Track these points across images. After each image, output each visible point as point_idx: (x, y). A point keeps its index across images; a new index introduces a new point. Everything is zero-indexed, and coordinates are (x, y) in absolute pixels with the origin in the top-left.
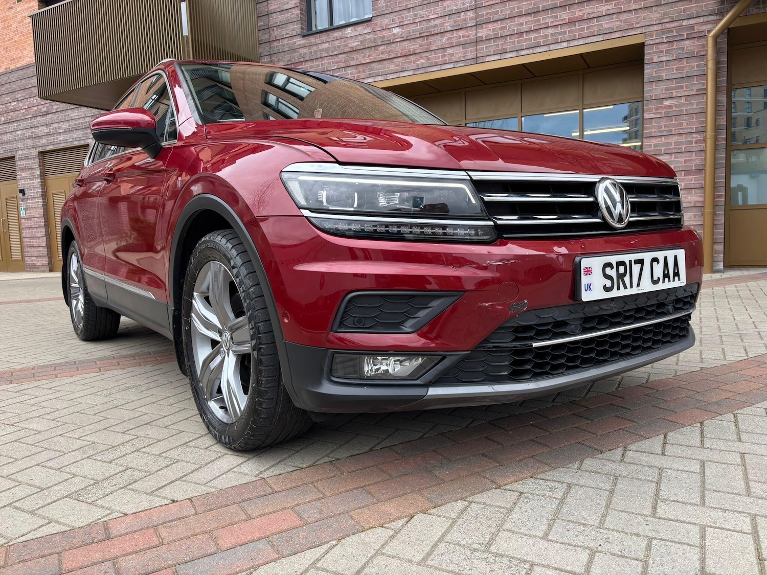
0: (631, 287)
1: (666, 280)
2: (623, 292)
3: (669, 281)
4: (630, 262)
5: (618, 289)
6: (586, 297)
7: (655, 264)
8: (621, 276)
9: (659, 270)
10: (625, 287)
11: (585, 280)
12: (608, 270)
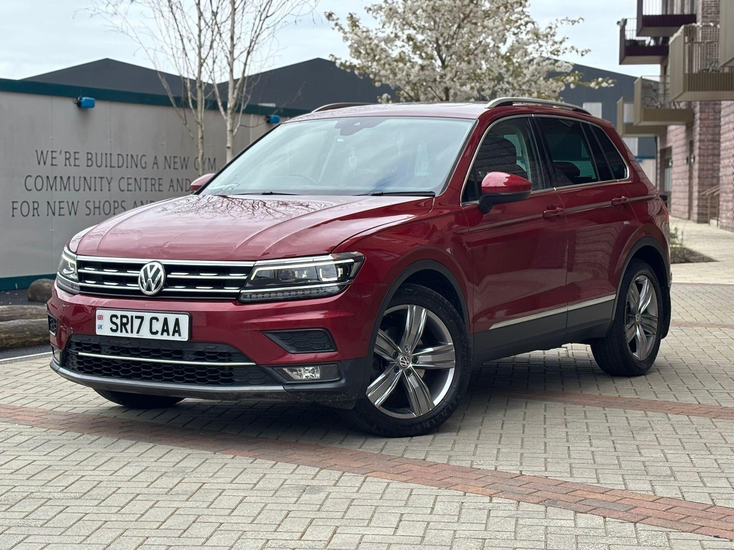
0: (132, 332)
1: (165, 334)
2: (124, 334)
3: (168, 334)
4: (132, 317)
5: (121, 331)
6: (99, 332)
7: (154, 321)
8: (124, 325)
9: (158, 326)
10: (127, 332)
11: (98, 322)
12: (114, 319)
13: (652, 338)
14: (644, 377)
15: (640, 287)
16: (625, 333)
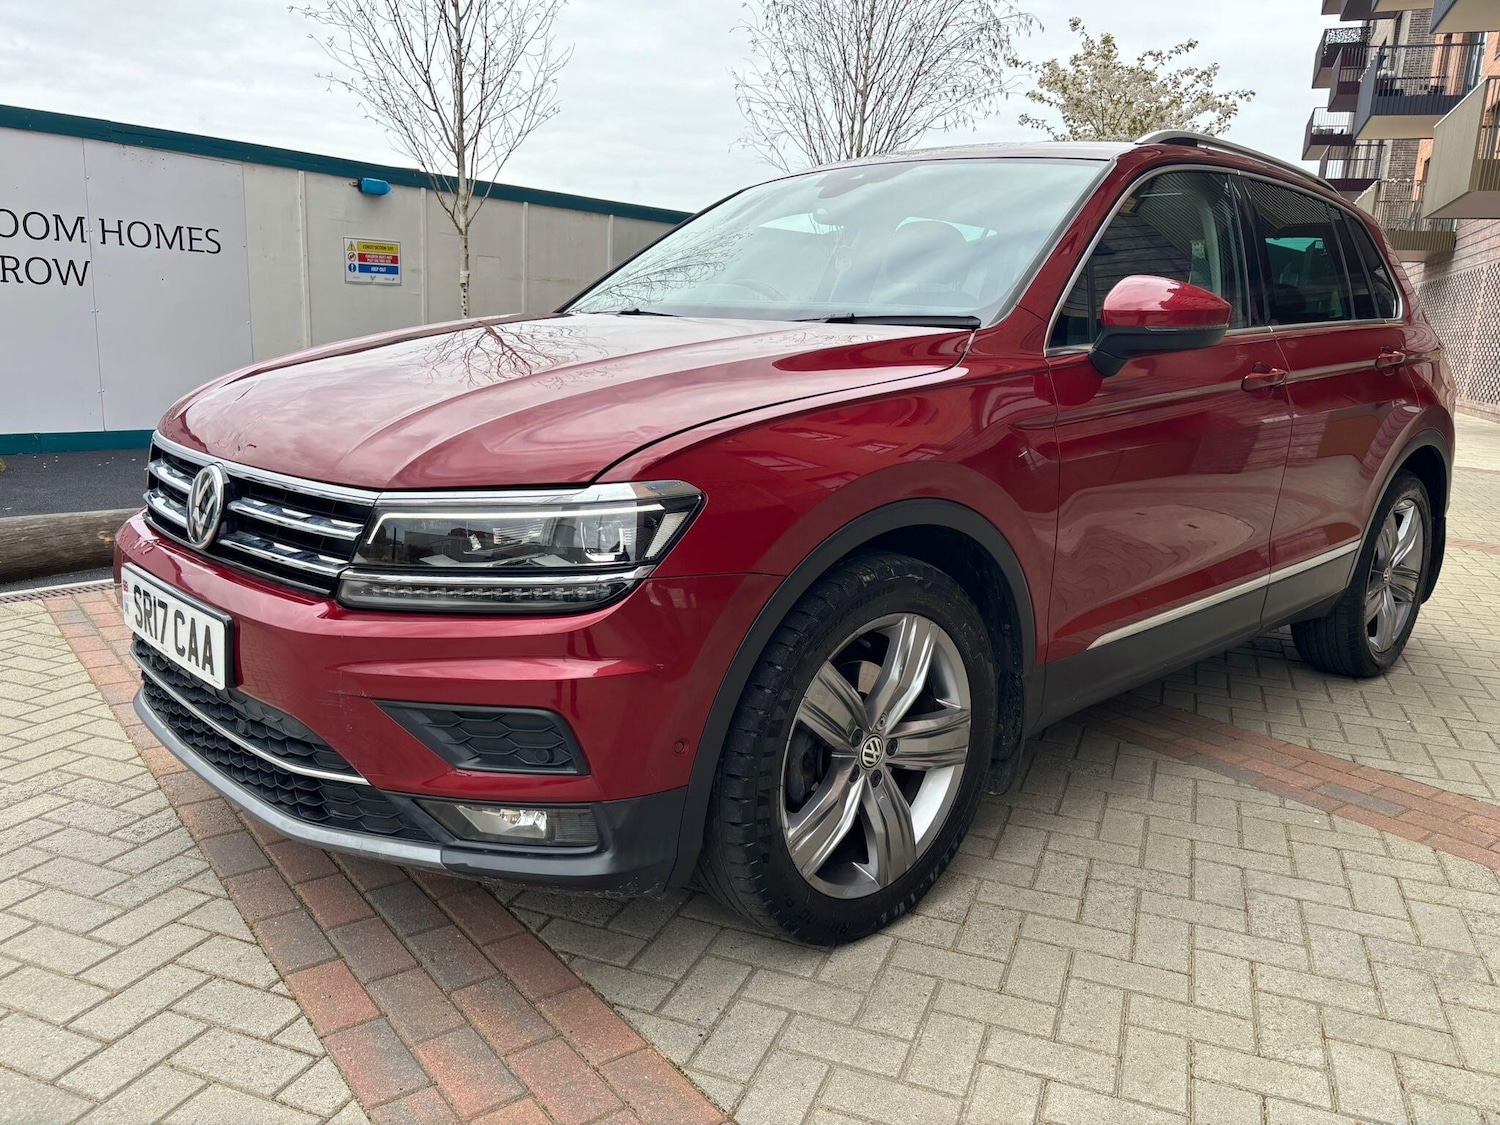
0: (157, 636)
1: (194, 659)
2: (148, 637)
3: (197, 665)
4: (155, 600)
5: (146, 629)
7: (179, 621)
8: (147, 614)
9: (184, 636)
10: (152, 633)
13: (1404, 607)
14: (1383, 679)
15: (1399, 519)
16: (1364, 607)
